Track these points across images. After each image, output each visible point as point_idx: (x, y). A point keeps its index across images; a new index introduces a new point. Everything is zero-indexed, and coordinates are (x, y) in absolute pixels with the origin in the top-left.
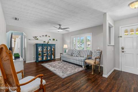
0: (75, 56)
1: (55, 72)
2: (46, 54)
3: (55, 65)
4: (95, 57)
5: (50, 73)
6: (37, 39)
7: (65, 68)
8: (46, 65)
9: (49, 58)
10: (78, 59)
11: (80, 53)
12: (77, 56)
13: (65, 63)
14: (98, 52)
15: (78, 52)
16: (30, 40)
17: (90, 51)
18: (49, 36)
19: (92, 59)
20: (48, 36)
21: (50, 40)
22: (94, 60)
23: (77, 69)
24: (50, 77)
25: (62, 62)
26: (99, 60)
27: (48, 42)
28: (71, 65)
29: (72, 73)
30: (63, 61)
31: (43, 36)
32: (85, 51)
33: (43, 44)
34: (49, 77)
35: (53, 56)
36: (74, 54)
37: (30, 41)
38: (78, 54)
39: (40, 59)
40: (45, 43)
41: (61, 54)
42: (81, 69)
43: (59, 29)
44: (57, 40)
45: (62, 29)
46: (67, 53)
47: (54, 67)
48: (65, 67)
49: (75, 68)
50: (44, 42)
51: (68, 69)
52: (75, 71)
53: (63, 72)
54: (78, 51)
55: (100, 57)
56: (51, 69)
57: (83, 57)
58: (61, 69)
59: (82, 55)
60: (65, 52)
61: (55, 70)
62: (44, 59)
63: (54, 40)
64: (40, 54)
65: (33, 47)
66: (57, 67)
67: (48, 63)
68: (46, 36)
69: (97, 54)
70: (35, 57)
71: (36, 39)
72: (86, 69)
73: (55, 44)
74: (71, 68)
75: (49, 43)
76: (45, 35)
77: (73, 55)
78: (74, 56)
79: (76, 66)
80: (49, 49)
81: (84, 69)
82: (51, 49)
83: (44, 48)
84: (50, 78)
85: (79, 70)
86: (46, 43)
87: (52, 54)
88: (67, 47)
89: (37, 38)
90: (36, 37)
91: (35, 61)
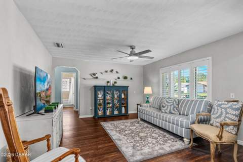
0: (168, 111)
1: (118, 143)
2: (111, 105)
3: (123, 127)
4: (219, 120)
5: (109, 144)
6: (97, 78)
7: (141, 138)
8: (108, 126)
9: (116, 113)
10: (173, 120)
11: (178, 105)
12: (170, 113)
13: (146, 125)
14: (231, 108)
15: (173, 104)
16: (85, 79)
17: (207, 102)
18: (117, 72)
19: (212, 125)
20: (114, 72)
21: (119, 78)
22: (217, 127)
23: (169, 143)
24: (107, 153)
25: (139, 122)
26: (235, 129)
27: (115, 83)
28: (157, 131)
29: (155, 154)
30: (142, 120)
31: (106, 72)
32: (192, 101)
33: (104, 87)
34: (105, 154)
35: (123, 108)
36: (163, 107)
37: (85, 82)
38: (174, 107)
39: (100, 113)
40: (109, 84)
41: (138, 105)
42: (178, 145)
43: (130, 55)
44: (131, 79)
45: (136, 55)
46: (151, 104)
47: (120, 132)
48: (142, 134)
49: (166, 141)
50: (108, 82)
51: (149, 139)
52: (162, 149)
53: (134, 147)
54: (175, 100)
55: (240, 121)
56: (114, 135)
57: (187, 116)
58: (133, 138)
59: (184, 110)
60: (148, 102)
61: (121, 140)
62: (108, 113)
63: (125, 78)
64: (100, 105)
65: (90, 91)
66: (126, 132)
67: (111, 122)
68: (112, 71)
69: (227, 113)
70: (94, 109)
71: (94, 78)
72: (193, 148)
73: (128, 87)
74: (155, 138)
75: (116, 85)
76: (109, 70)
77: (163, 109)
78: (163, 111)
79: (168, 135)
80: (116, 96)
81: (187, 146)
82: (120, 96)
83: (108, 93)
84: (106, 156)
85: (174, 148)
86: (111, 85)
87: (121, 105)
88: (151, 93)
89: (96, 76)
90: (94, 74)
91: (92, 116)
